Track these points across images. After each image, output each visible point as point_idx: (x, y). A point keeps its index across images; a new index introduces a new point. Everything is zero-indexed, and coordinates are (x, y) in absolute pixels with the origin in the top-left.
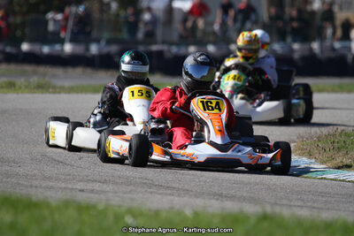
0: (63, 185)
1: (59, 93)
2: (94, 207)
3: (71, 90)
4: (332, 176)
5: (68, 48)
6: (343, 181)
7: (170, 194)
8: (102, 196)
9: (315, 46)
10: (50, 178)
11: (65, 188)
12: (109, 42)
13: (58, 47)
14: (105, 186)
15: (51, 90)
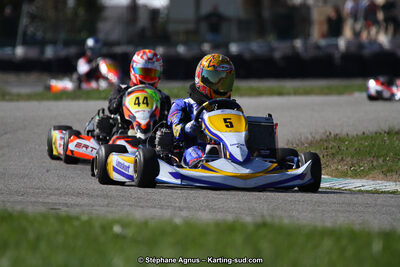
0: (33, 199)
1: (18, 100)
2: (77, 218)
3: (29, 97)
5: (20, 51)
10: (17, 193)
11: (35, 202)
12: (67, 44)
13: (8, 51)
15: (7, 97)
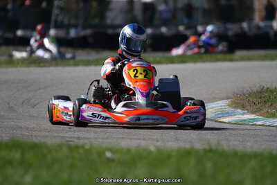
0: (56, 135)
2: (83, 147)
4: (261, 123)
5: (52, 32)
6: (269, 126)
7: (137, 139)
8: (86, 141)
9: (245, 25)
14: (88, 134)
15: (41, 65)
